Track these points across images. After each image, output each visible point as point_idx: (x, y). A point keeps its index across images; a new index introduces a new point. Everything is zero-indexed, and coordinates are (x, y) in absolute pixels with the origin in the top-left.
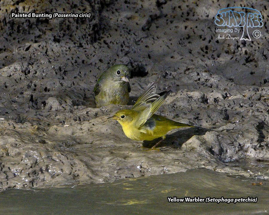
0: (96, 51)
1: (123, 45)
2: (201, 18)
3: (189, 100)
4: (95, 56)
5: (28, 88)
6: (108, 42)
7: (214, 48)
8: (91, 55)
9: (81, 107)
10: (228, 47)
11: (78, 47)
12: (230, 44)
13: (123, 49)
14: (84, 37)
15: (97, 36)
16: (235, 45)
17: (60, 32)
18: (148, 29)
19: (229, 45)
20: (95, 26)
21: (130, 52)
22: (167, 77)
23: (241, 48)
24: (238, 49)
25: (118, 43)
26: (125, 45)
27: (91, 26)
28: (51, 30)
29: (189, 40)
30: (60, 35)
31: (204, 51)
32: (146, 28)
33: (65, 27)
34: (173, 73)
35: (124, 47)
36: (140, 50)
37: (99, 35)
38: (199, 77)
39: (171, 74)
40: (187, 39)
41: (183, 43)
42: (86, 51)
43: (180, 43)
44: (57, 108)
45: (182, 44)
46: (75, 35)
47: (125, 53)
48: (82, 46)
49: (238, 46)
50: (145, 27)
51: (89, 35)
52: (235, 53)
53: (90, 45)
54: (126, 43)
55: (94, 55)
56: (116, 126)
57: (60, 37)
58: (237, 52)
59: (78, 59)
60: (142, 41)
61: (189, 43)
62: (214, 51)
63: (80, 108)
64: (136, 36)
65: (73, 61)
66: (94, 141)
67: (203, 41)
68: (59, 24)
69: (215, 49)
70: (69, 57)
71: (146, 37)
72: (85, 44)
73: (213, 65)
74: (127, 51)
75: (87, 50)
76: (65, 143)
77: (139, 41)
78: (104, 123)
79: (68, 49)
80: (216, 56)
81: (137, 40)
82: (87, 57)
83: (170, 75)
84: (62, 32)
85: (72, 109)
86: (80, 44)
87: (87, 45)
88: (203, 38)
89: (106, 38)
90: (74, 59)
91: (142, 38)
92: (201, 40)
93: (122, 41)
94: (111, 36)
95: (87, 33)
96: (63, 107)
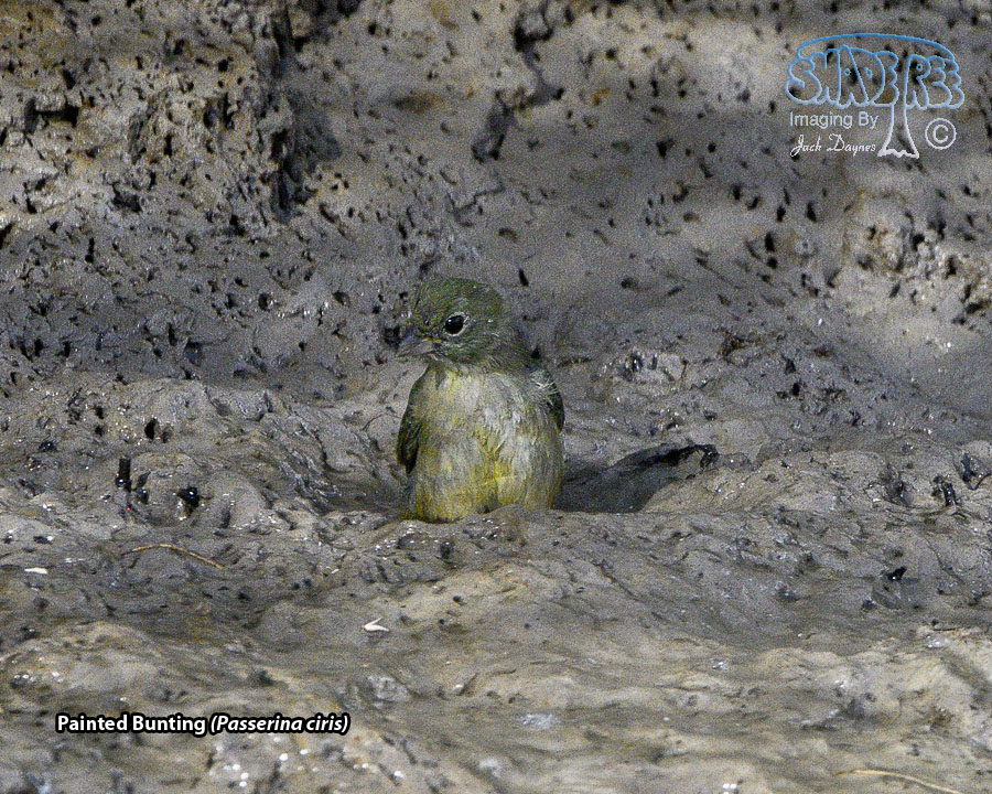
0: (312, 255)
1: (407, 225)
2: (716, 106)
3: (840, 489)
4: (315, 275)
5: (70, 423)
6: (340, 210)
7: (805, 245)
8: (292, 271)
9: (363, 516)
10: (871, 238)
11: (227, 232)
12: (880, 229)
13: (407, 243)
14: (245, 187)
15: (291, 187)
16: (903, 232)
17: (134, 163)
18: (495, 154)
19: (873, 231)
20: (280, 138)
21: (440, 257)
22: (639, 376)
23: (928, 243)
24: (915, 249)
25: (385, 218)
26: (413, 225)
27: (265, 137)
28: (91, 154)
29: (685, 207)
30: (136, 176)
31: (758, 257)
32: (489, 147)
33: (154, 144)
34: (663, 358)
35: (412, 237)
36: (479, 248)
37: (297, 179)
38: (793, 378)
39: (655, 360)
40: (677, 199)
41: (661, 221)
42: (264, 255)
43: (648, 222)
44: (257, 519)
45: (658, 224)
46: (207, 182)
47: (421, 262)
48: (241, 232)
49: (918, 239)
50: (483, 142)
51: (264, 180)
52: (905, 270)
53: (274, 226)
54: (417, 218)
55: (311, 274)
56: (566, 606)
57: (135, 186)
58: (914, 264)
59: (237, 291)
60: (481, 210)
61: (688, 217)
62: (806, 257)
63: (359, 522)
64: (454, 183)
65: (221, 300)
66: (480, 678)
67: (752, 213)
68: (131, 127)
69: (810, 250)
70: (199, 279)
71: (495, 192)
72: (254, 220)
73: (823, 323)
74: (428, 256)
75: (269, 250)
76: (357, 684)
77: (469, 207)
78: (508, 594)
79: (182, 243)
80: (819, 282)
81: (459, 204)
82: (274, 278)
83: (654, 367)
84: (144, 163)
85: (323, 525)
86: (234, 220)
87: (261, 224)
88: (748, 196)
89: (324, 196)
90: (224, 288)
91: (481, 194)
92: (742, 205)
93: (404, 210)
94: (346, 185)
95: (252, 169)
96: (282, 515)
